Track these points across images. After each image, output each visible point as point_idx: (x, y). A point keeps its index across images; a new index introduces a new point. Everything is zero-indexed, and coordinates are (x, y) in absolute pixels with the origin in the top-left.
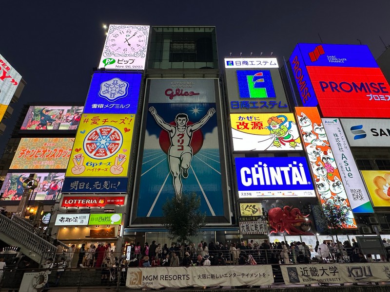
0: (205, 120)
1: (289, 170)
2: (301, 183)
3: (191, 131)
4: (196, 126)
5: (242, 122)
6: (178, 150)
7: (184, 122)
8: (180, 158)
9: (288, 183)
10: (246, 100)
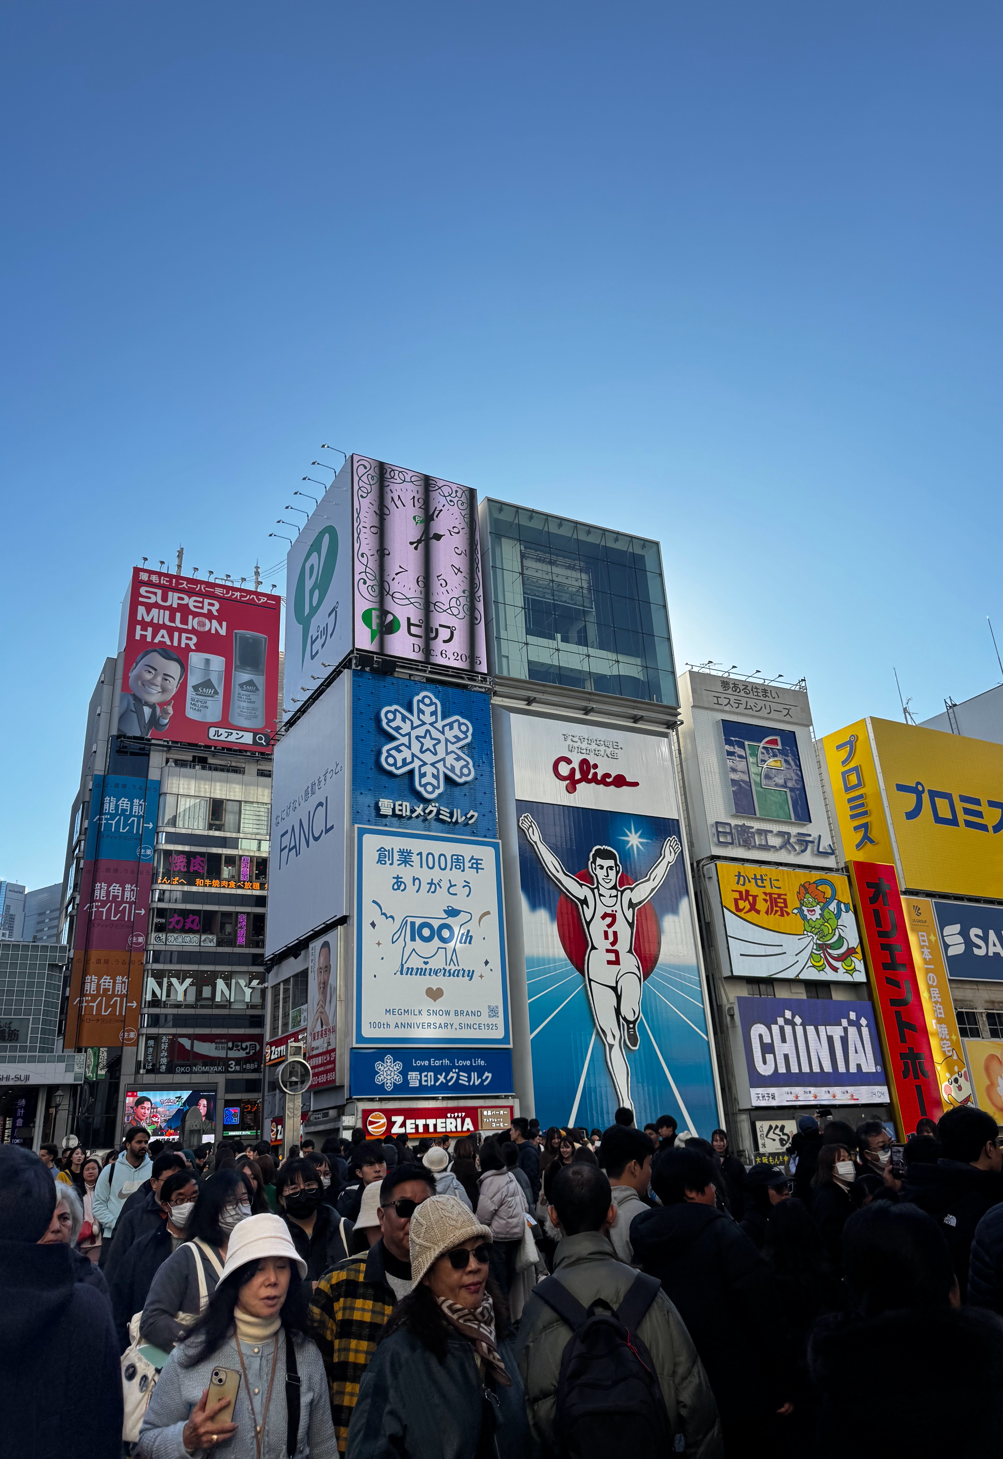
0: (660, 872)
1: (843, 1034)
2: (865, 1070)
3: (631, 905)
4: (642, 892)
5: (743, 889)
6: (609, 962)
7: (612, 874)
8: (614, 989)
9: (842, 1069)
10: (748, 823)
